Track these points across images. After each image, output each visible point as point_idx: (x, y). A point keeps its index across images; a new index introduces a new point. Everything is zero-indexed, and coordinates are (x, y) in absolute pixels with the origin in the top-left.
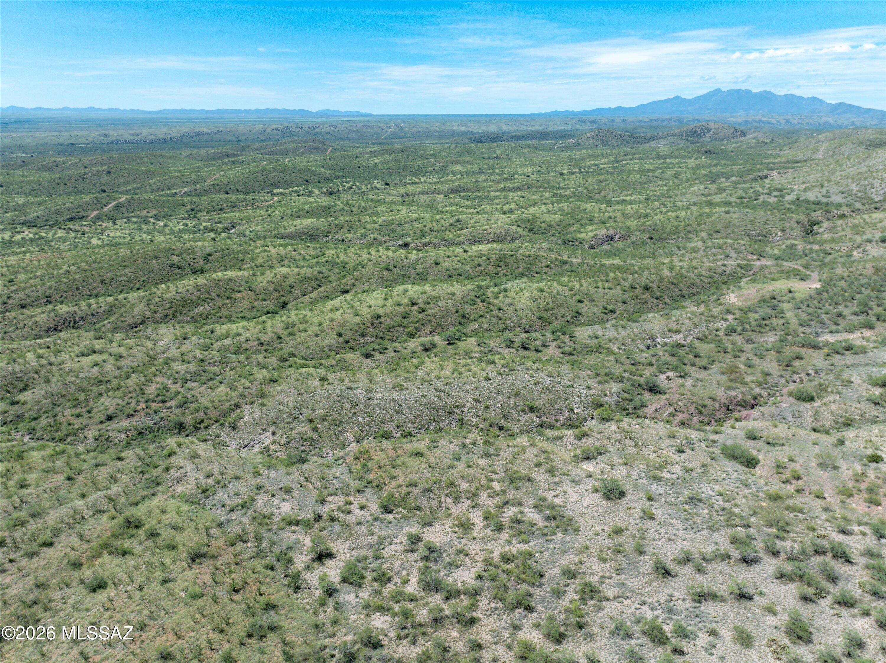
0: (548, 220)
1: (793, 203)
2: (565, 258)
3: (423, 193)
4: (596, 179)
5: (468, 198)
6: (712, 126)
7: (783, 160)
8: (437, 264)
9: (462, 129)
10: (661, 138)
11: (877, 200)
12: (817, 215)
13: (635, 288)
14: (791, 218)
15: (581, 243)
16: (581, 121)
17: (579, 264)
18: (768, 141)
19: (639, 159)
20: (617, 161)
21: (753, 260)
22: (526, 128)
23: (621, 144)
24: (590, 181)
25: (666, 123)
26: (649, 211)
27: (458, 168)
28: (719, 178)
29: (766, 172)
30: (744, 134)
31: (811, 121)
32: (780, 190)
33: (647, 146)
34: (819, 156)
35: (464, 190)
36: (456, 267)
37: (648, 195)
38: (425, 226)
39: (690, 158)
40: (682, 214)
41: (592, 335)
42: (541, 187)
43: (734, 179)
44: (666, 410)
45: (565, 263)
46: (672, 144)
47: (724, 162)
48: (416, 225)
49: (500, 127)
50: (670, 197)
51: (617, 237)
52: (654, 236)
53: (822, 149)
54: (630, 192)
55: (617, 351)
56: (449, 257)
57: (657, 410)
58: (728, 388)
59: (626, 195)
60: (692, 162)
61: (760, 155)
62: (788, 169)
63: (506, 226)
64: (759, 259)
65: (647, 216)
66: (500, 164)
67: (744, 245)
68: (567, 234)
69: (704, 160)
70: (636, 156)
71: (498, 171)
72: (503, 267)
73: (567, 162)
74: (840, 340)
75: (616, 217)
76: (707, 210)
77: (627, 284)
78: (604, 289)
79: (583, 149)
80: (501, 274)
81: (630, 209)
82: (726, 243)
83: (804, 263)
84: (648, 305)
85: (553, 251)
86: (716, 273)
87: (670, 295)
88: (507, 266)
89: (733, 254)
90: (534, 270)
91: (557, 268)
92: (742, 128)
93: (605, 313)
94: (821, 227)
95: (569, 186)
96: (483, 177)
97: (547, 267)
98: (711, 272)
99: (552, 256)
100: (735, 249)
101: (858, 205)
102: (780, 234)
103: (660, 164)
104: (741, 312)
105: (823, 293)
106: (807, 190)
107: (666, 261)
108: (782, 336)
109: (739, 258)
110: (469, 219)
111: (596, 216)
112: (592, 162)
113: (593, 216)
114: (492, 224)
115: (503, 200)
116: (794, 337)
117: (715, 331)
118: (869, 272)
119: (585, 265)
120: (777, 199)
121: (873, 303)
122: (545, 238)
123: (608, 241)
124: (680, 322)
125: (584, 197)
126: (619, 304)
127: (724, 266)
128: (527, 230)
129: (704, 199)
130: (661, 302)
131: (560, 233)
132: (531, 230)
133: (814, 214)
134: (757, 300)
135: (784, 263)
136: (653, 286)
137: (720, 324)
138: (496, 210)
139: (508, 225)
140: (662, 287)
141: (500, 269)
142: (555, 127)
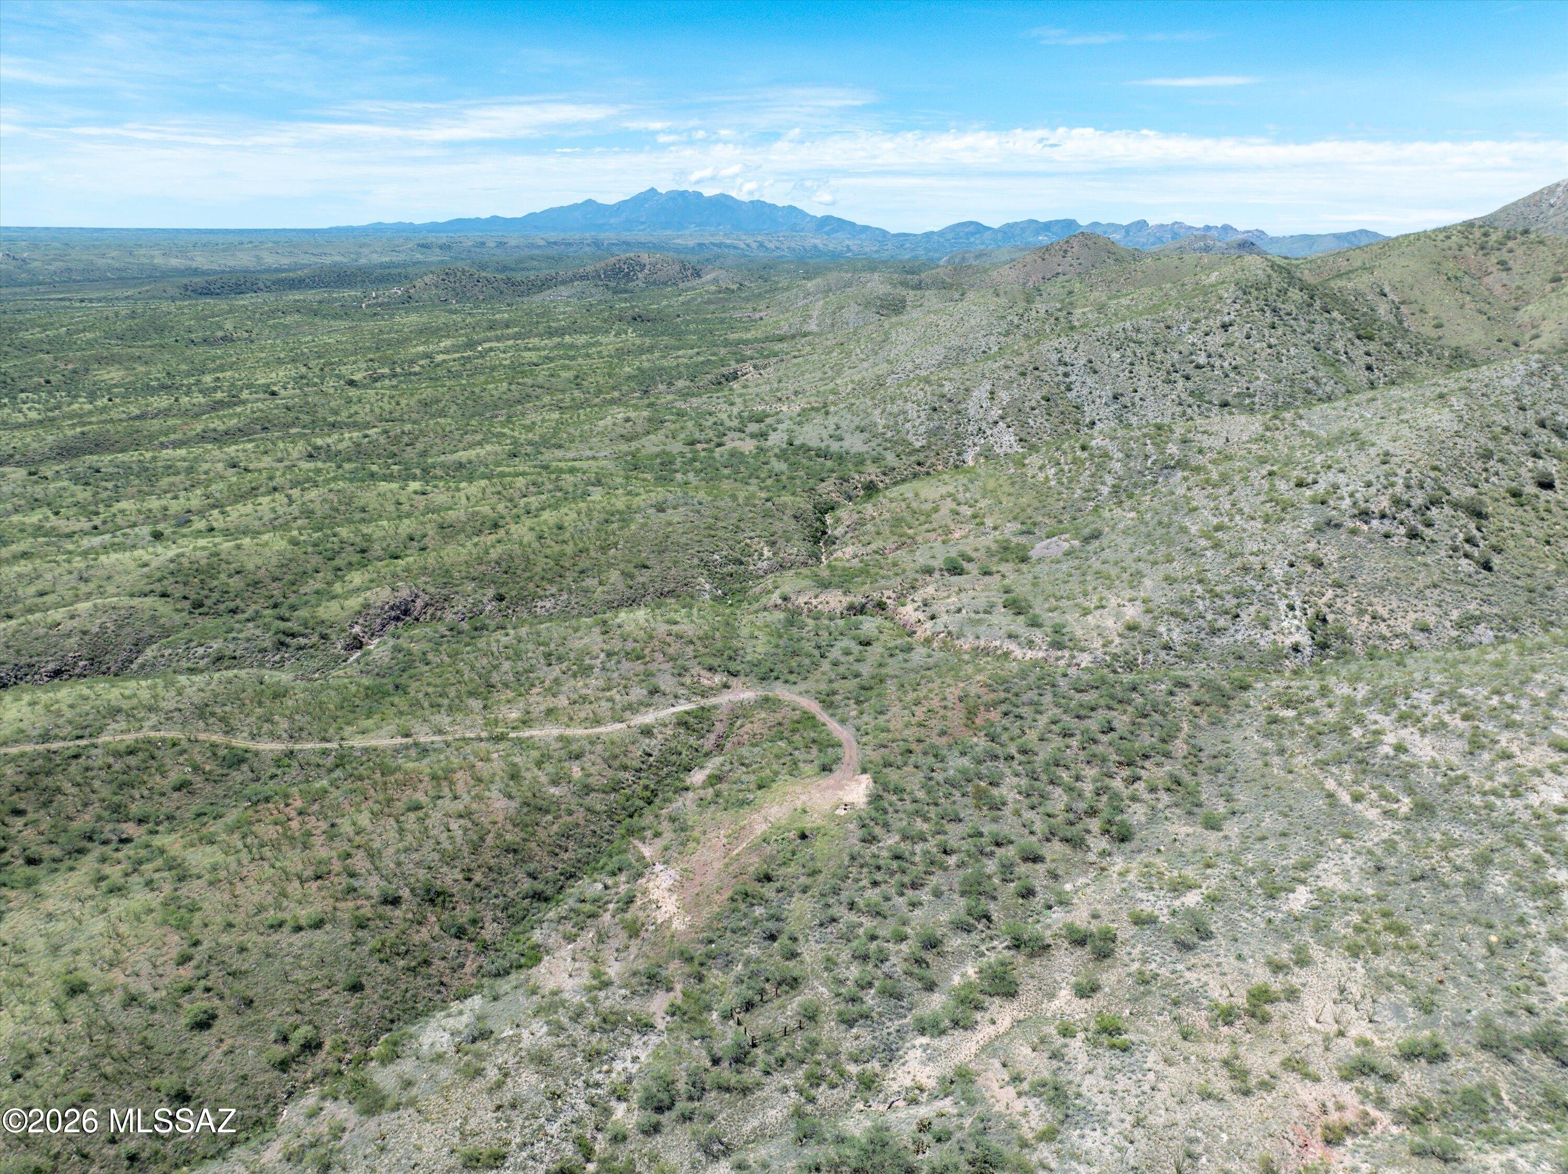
1: (782, 456)
2: (241, 742)
4: (416, 397)
5: (90, 476)
6: (645, 258)
7: (759, 334)
10: (564, 282)
11: (918, 445)
12: (828, 489)
13: (396, 902)
14: (781, 509)
15: (324, 636)
16: (423, 246)
17: (278, 763)
18: (735, 287)
19: (516, 337)
20: (471, 345)
21: (714, 691)
22: (313, 259)
23: (491, 298)
25: (574, 248)
26: (501, 507)
27: (113, 375)
28: (656, 384)
29: (734, 365)
30: (697, 274)
31: (793, 245)
32: (759, 421)
33: (537, 298)
34: (813, 327)
35: (99, 445)
37: (515, 442)
39: (607, 332)
40: (568, 514)
42: (293, 425)
43: (680, 384)
45: (237, 760)
46: (581, 296)
47: (665, 340)
49: (258, 258)
50: (560, 447)
51: (419, 603)
52: (512, 593)
53: (815, 314)
54: (479, 437)
59: (471, 446)
60: (609, 342)
61: (722, 321)
62: (767, 357)
63: (126, 601)
64: (726, 686)
65: (496, 526)
66: (221, 357)
67: (692, 642)
68: (293, 608)
69: (631, 336)
70: (510, 331)
71: (208, 379)
72: (31, 816)
73: (369, 348)
74: (950, 1074)
75: (425, 536)
76: (620, 504)
77: (373, 886)
78: (298, 929)
79: (416, 310)
80: (15, 849)
81: (464, 501)
82: (651, 637)
83: (823, 687)
84: (432, 970)
85: (213, 714)
86: (625, 768)
87: (500, 901)
88: (46, 804)
89: (668, 677)
90: (135, 809)
91: (209, 788)
92: (693, 259)
93: (283, 1065)
94: (838, 521)
95: (358, 419)
96: (161, 401)
97: (178, 789)
98: (616, 764)
99: (202, 736)
100: (673, 659)
101: (890, 458)
102: (767, 553)
103: (551, 349)
104: (687, 969)
105: (878, 831)
106: (804, 416)
107: (514, 715)
108: (800, 1092)
109: (681, 691)
110: (26, 581)
111: (379, 534)
112: (421, 349)
113: (368, 538)
114: (88, 596)
115: (182, 477)
116: (833, 1086)
117: (613, 1103)
118: (957, 717)
119: (295, 764)
120: (754, 442)
121: (991, 866)
122: (231, 630)
123: (397, 619)
124: (506, 1096)
125: (379, 456)
126: (337, 1000)
127: (647, 732)
128: (187, 605)
129: (624, 447)
130: (471, 947)
131: (275, 606)
132: (198, 605)
133: (822, 488)
134: (728, 894)
135: (780, 691)
136: (450, 878)
137: (628, 1054)
138: (149, 516)
139: (132, 595)
140: (478, 877)
141: (19, 822)
142: (374, 257)
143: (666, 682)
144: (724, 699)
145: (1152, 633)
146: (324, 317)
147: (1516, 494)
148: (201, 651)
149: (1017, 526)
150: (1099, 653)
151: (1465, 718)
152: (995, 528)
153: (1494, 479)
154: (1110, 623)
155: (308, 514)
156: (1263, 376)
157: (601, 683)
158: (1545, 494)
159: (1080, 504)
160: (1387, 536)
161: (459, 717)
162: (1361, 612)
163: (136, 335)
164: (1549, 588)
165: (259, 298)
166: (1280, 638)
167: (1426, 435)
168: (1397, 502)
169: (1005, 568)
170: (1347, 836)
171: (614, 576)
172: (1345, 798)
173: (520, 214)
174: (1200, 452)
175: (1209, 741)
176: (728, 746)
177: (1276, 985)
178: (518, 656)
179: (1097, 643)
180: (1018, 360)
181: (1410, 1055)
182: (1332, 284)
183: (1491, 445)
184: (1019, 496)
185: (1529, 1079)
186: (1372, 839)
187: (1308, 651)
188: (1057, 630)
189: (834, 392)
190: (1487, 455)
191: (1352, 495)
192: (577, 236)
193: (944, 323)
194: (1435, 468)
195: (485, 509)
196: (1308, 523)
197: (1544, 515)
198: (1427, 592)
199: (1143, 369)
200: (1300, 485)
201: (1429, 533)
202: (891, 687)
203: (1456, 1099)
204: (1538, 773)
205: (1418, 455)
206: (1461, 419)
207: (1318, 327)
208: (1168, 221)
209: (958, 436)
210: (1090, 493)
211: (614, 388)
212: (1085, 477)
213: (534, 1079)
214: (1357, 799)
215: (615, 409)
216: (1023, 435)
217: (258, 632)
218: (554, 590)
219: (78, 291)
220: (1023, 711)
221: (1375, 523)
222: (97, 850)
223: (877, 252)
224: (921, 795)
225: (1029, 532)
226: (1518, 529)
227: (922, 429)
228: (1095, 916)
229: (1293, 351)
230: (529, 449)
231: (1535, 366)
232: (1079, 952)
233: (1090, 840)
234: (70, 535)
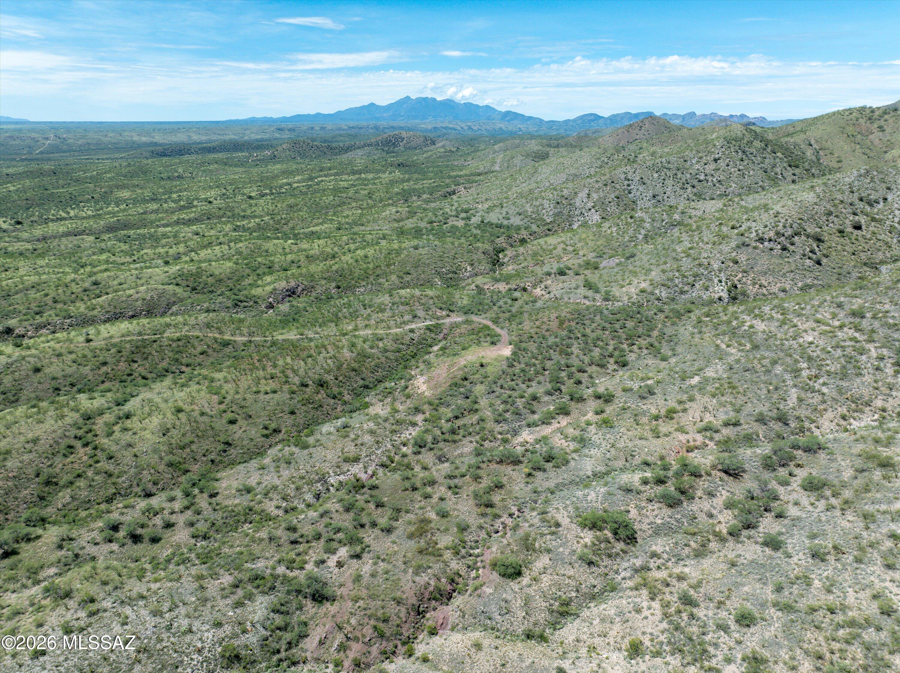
0: (217, 272)
1: (478, 227)
2: (227, 337)
3: (67, 234)
4: (286, 203)
5: (126, 239)
6: (404, 134)
7: (468, 172)
8: (37, 370)
9: (144, 139)
10: (359, 148)
11: (548, 221)
12: (501, 241)
13: (307, 386)
14: (477, 249)
15: (256, 302)
16: (279, 129)
17: (245, 345)
18: (454, 149)
19: (335, 174)
20: (311, 179)
21: (442, 318)
22: (219, 137)
23: (319, 156)
24: (279, 205)
25: (364, 130)
26: (336, 249)
27: (126, 194)
28: (411, 196)
29: (453, 187)
30: (433, 143)
31: (488, 128)
32: (466, 212)
33: (345, 156)
34: (497, 168)
35: (126, 226)
36: (69, 371)
37: (339, 223)
38: (46, 295)
39: (384, 172)
40: (370, 251)
41: (241, 487)
42: (223, 216)
43: (425, 196)
44: (334, 638)
45: (226, 344)
46: (369, 155)
47: (416, 176)
48: (32, 294)
49: (189, 137)
50: (363, 225)
51: (300, 289)
52: (344, 284)
53: (498, 161)
54: (320, 221)
55: (276, 512)
56: (59, 355)
57: (321, 643)
58: (419, 570)
59: (317, 225)
60: (386, 177)
61: (447, 166)
62: (472, 183)
63: (161, 287)
64: (448, 316)
65: (334, 257)
66: (179, 186)
67: (432, 298)
68: (239, 290)
69: (398, 174)
70: (332, 172)
71: (174, 196)
72: (140, 363)
73: (257, 181)
74: (539, 438)
75: (299, 261)
76: (396, 246)
77: (296, 380)
78: (267, 393)
79: (279, 162)
80: (136, 374)
81: (317, 247)
82: (413, 296)
83: (494, 315)
84: (324, 409)
85: (212, 326)
86: (403, 344)
87: (351, 388)
88: (146, 359)
89: (421, 311)
90: (184, 361)
91: (215, 354)
92: (432, 135)
93: (266, 436)
94: (505, 256)
95: (256, 214)
96: (154, 206)
97: (202, 354)
98: (398, 342)
99: (209, 335)
100: (423, 304)
101: (534, 228)
102: (469, 268)
103: (355, 181)
104: (431, 407)
105: (515, 363)
106: (489, 210)
107: (350, 328)
108: (477, 442)
109: (427, 317)
110: (112, 279)
111: (277, 260)
112: (285, 181)
113: (272, 262)
114: (142, 285)
115: (172, 239)
116: (491, 441)
117: (402, 447)
118: (554, 325)
119: (253, 345)
120: (464, 222)
121: (563, 374)
122: (212, 299)
123: (289, 296)
124: (359, 442)
125: (270, 230)
126: (286, 417)
127: (412, 331)
128: (189, 289)
129: (396, 225)
130: (340, 402)
131: (231, 290)
132: (194, 289)
133: (498, 241)
134: (448, 384)
135: (474, 318)
136: (329, 378)
137: (408, 433)
138: (160, 256)
139: (163, 284)
140: (341, 378)
141: (136, 365)
142: (252, 136)
143: (421, 313)
144: (447, 321)
145: (652, 294)
146: (230, 166)
147: (841, 232)
148: (199, 308)
149: (594, 254)
150: (626, 302)
151: (782, 314)
152: (584, 256)
153: (831, 225)
154: (633, 290)
155: (240, 253)
156: (734, 185)
157: (390, 314)
158: (856, 232)
159: (628, 244)
160: (771, 249)
161: (325, 328)
162: (754, 284)
163: (132, 175)
164: (849, 273)
165: (193, 157)
166: (713, 295)
167: (799, 204)
168: (778, 234)
169: (586, 272)
170: (720, 359)
171: (394, 277)
172: (724, 346)
173: (332, 112)
174: (690, 217)
175: (669, 331)
176: (449, 338)
177: (679, 408)
178: (350, 306)
179: (625, 298)
180: (603, 178)
181: (726, 424)
182: (782, 140)
183: (832, 209)
184: (597, 241)
185: (771, 429)
186: (731, 360)
187: (726, 300)
188: (607, 293)
189: (506, 198)
190: (830, 214)
191: (756, 231)
192: (365, 124)
193: (567, 161)
194: (800, 219)
195: (328, 250)
196: (733, 244)
197: (854, 241)
198: (788, 274)
199: (670, 182)
200: (733, 228)
201: (792, 248)
202: (526, 315)
203: (741, 438)
204: (806, 331)
205: (793, 213)
206: (819, 196)
207: (767, 161)
208: (708, 112)
209: (570, 216)
210: (633, 239)
211: (389, 199)
212: (631, 232)
213: (370, 438)
214: (728, 346)
215: (391, 208)
216: (604, 216)
217: (225, 300)
218: (364, 283)
219: (95, 155)
220: (586, 322)
221: (766, 244)
222: (170, 376)
223: (536, 131)
224: (536, 351)
225: (601, 257)
226: (839, 247)
227: (551, 213)
228: (607, 390)
229: (752, 173)
230: (347, 226)
231: (862, 171)
232: (598, 401)
233: (609, 366)
234: (123, 264)
